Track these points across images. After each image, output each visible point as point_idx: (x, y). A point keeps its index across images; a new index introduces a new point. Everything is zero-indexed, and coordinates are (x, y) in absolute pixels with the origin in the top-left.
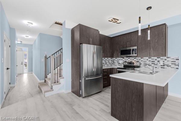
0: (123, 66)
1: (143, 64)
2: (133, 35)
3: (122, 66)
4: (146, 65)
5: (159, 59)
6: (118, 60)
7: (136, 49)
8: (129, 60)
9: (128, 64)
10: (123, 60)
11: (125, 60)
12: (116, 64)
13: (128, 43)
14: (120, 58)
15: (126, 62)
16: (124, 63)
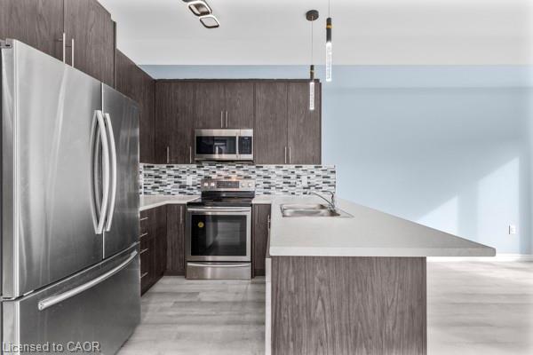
0: (200, 197)
1: (262, 185)
2: (239, 92)
3: (195, 194)
4: (269, 188)
5: (298, 172)
6: (177, 174)
7: (250, 138)
8: (221, 173)
9: (218, 187)
10: (198, 172)
11: (207, 174)
12: (169, 187)
13: (225, 114)
14: (185, 167)
15: (208, 179)
16: (206, 184)
